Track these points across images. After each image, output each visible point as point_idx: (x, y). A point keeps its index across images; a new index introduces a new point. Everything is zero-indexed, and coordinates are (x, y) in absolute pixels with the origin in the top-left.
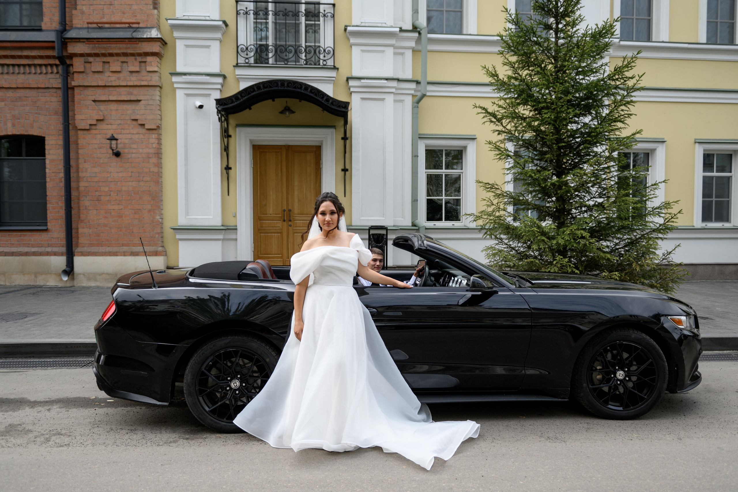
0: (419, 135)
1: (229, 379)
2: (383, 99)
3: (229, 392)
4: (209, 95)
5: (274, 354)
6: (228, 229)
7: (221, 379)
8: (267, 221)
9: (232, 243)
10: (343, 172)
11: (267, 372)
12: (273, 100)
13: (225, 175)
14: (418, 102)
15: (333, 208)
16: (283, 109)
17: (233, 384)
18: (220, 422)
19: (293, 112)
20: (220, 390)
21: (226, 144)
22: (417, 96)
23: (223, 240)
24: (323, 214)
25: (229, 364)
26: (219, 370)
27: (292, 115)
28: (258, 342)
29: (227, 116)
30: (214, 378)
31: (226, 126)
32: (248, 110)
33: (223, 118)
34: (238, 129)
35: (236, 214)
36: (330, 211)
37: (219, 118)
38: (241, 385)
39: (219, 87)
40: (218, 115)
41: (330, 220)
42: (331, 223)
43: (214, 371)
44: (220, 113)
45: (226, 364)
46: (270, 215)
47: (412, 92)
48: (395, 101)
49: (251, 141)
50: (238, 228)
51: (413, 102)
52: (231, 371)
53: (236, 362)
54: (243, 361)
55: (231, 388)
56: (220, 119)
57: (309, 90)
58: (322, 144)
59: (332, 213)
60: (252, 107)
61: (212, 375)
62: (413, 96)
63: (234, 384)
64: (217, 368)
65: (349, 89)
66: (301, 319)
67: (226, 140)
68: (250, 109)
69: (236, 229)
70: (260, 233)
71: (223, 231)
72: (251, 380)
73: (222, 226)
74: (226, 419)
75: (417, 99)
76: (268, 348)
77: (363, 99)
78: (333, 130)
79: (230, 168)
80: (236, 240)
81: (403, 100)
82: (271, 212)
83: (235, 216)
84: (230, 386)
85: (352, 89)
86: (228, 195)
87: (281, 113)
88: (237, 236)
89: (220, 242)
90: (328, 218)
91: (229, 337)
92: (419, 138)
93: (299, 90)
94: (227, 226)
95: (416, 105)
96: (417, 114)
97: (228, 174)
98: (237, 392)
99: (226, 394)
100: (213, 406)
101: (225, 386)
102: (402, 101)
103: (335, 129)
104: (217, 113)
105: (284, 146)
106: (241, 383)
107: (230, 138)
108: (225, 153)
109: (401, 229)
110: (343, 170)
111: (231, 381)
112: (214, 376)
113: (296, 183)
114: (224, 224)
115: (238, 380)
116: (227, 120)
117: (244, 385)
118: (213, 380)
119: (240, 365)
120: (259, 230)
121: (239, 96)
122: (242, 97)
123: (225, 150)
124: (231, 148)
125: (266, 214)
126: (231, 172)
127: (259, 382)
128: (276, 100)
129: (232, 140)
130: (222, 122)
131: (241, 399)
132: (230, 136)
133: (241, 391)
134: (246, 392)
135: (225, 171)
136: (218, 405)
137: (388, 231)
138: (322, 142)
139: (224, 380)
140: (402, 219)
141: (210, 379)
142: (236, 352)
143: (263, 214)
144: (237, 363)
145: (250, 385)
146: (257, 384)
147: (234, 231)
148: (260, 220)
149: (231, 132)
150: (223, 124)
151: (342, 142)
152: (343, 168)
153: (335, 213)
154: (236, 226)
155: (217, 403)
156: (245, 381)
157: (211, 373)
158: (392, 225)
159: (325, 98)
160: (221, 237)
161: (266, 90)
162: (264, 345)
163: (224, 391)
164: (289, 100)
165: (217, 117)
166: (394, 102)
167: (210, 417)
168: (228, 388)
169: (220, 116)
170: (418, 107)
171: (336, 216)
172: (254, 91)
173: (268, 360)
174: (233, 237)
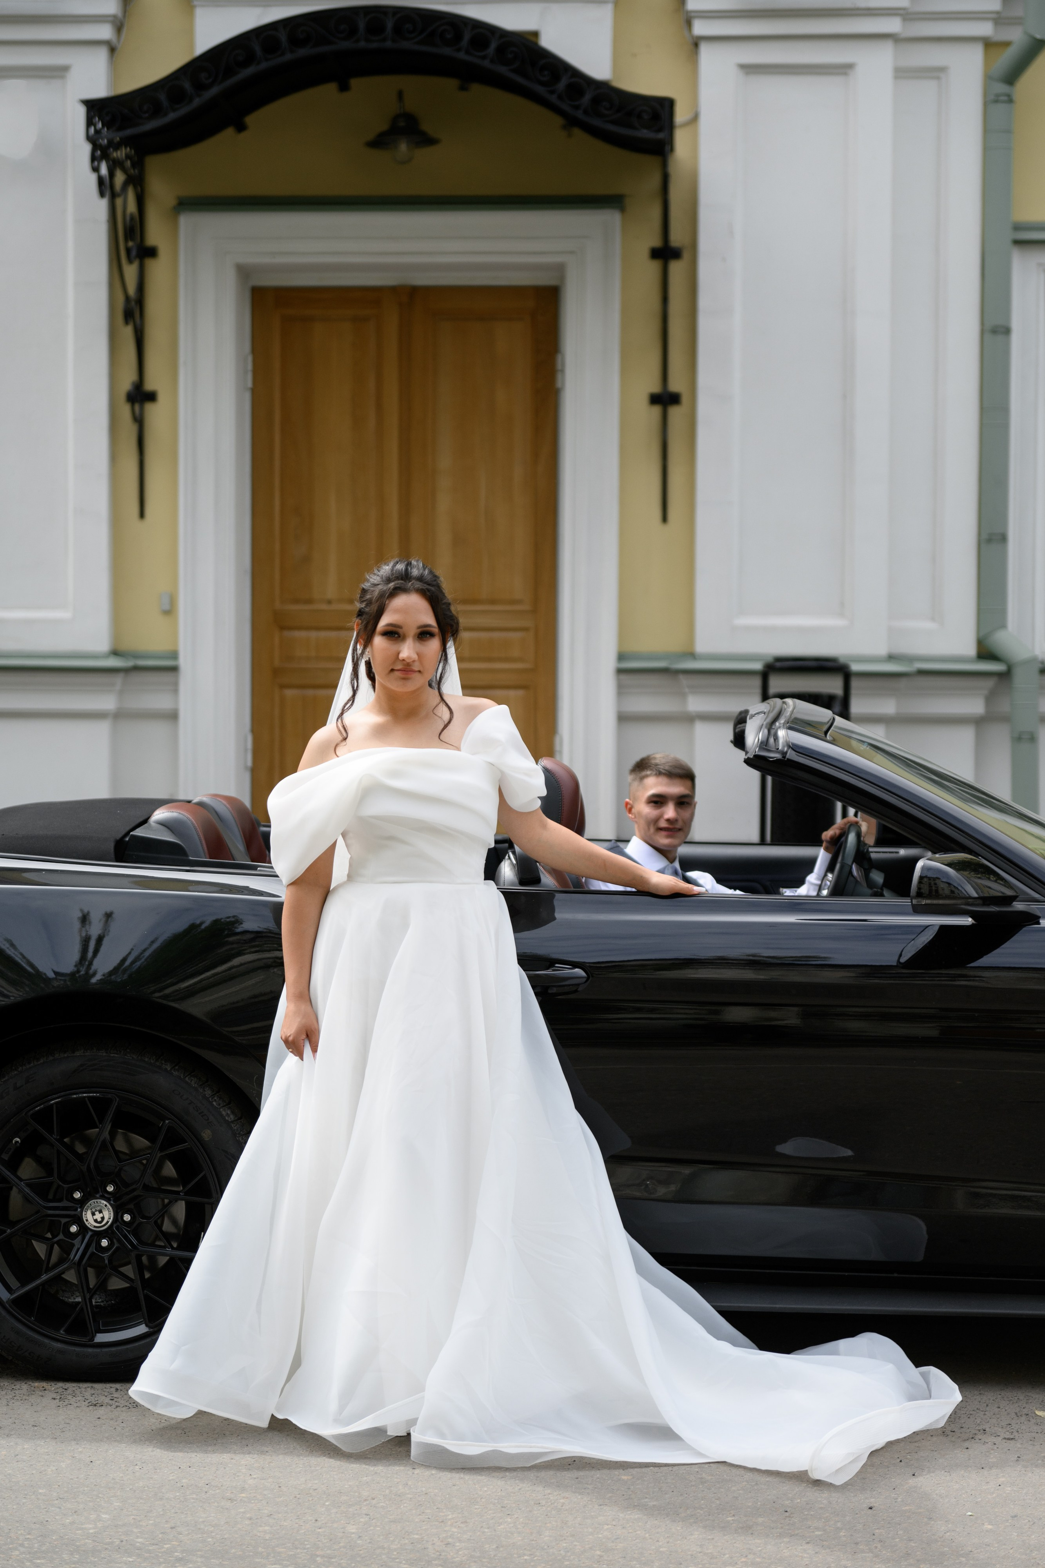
0: (1017, 227)
1: (77, 1195)
2: (844, 69)
3: (77, 1242)
4: (59, 72)
5: (228, 1114)
6: (136, 669)
7: (51, 1196)
8: (313, 634)
9: (157, 731)
10: (657, 410)
11: (205, 1177)
12: (344, 87)
13: (129, 430)
14: (1012, 76)
15: (429, 619)
16: (384, 127)
17: (89, 1213)
18: (46, 1341)
19: (428, 141)
20: (49, 1235)
21: (132, 290)
22: (1007, 44)
23: (119, 716)
24: (394, 634)
25: (80, 1149)
26: (44, 1164)
27: (424, 154)
28: (175, 1073)
29: (139, 163)
30: (27, 1190)
31: (132, 207)
32: (230, 132)
33: (120, 178)
34: (187, 221)
35: (173, 600)
36: (419, 627)
37: (101, 181)
38: (117, 1218)
39: (105, 32)
40: (96, 169)
41: (415, 657)
42: (416, 667)
43: (28, 1169)
44: (105, 156)
45: (71, 1149)
46: (324, 607)
47: (985, 29)
48: (901, 73)
49: (244, 272)
50: (183, 662)
51: (988, 78)
52: (84, 1168)
53: (102, 1139)
54: (128, 1141)
55: (83, 1228)
56: (104, 187)
57: (493, 46)
58: (562, 278)
59: (424, 634)
60: (249, 120)
61: (21, 1180)
62: (988, 44)
63: (93, 1214)
64: (38, 1160)
65: (689, 23)
66: (305, 996)
67: (131, 272)
68: (241, 127)
69: (174, 669)
70: (283, 687)
71: (118, 679)
72: (152, 1205)
73: (115, 653)
74: (67, 1331)
75: (1006, 58)
76: (208, 1092)
77: (749, 69)
78: (611, 218)
79: (151, 397)
80: (173, 716)
81: (942, 69)
82: (331, 592)
83: (170, 611)
84: (80, 1221)
85: (700, 28)
86: (142, 515)
87: (379, 142)
88: (176, 700)
89: (103, 728)
90: (407, 650)
91: (77, 1054)
92: (1018, 243)
93: (447, 51)
94: (136, 656)
95: (1002, 88)
96: (1008, 131)
97: (139, 421)
98: (105, 1243)
99: (66, 1249)
100: (23, 1285)
101: (64, 1220)
102: (936, 73)
103: (622, 209)
104: (93, 158)
105: (394, 290)
106: (118, 1212)
107: (150, 263)
108: (128, 332)
109: (922, 673)
110: (655, 399)
111: (82, 1202)
112: (28, 1185)
113: (445, 461)
114: (124, 646)
115: (108, 1200)
116: (137, 181)
117: (127, 1218)
118: (27, 1199)
119: (117, 1152)
120: (276, 672)
121: (187, 85)
122: (200, 87)
123: (128, 315)
124: (155, 306)
125: (309, 601)
126: (155, 413)
127: (179, 1210)
128: (354, 82)
129: (157, 269)
130: (113, 196)
131: (120, 1269)
132: (151, 252)
133: (119, 1241)
134: (135, 1242)
135: (125, 410)
136: (38, 1282)
137: (855, 683)
138: (560, 269)
139: (60, 1200)
140: (929, 625)
141: (15, 1198)
142: (101, 1105)
143: (297, 601)
144: (104, 1142)
145: (148, 1218)
146: (174, 1222)
147: (166, 677)
148: (282, 628)
149: (155, 234)
150: (119, 202)
151: (653, 267)
152: (656, 388)
153: (432, 635)
154: (174, 655)
155: (38, 1276)
156: (131, 1206)
157: (19, 1173)
158: (882, 650)
159: (562, 85)
160: (107, 702)
161: (302, 52)
162: (194, 1083)
163: (61, 1236)
164: (411, 83)
165: (93, 177)
166: (896, 77)
167: (13, 1321)
168: (74, 1229)
169: (104, 170)
170: (1010, 100)
171: (434, 644)
172: (250, 59)
173: (206, 1135)
174: (160, 701)
